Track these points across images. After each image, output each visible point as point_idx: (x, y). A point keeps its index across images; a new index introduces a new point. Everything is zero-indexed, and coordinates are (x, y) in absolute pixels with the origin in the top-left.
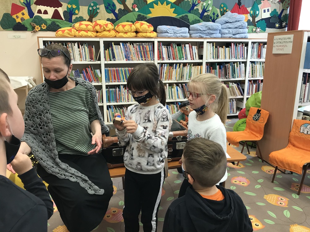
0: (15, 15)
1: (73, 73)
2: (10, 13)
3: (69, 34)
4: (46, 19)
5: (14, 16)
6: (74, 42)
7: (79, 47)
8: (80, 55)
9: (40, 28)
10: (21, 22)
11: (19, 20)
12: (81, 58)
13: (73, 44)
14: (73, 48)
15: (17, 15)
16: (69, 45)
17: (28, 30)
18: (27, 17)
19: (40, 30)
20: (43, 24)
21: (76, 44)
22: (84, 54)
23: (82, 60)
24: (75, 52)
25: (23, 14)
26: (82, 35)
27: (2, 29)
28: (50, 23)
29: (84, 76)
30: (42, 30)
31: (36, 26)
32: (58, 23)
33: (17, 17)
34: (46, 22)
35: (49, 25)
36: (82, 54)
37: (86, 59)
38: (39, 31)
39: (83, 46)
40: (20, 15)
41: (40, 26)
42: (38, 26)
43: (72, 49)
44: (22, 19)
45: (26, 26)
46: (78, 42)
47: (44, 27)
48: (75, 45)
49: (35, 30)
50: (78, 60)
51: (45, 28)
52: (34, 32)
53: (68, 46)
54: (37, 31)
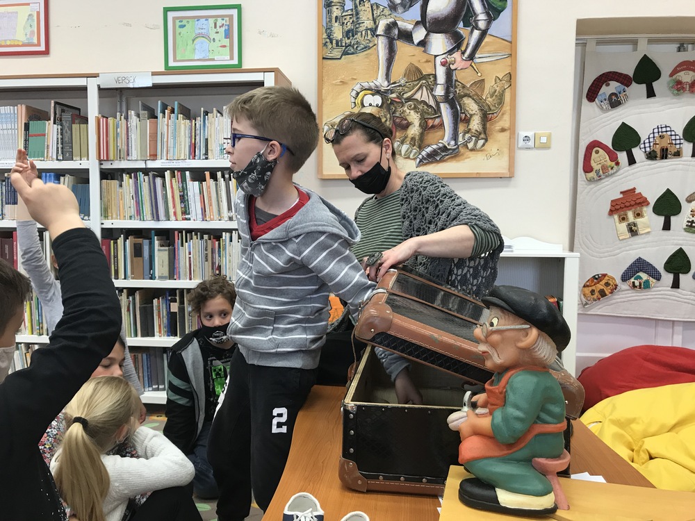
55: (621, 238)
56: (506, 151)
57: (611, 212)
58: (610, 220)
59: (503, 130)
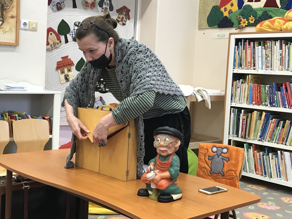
0: (224, 7)
1: (267, 88)
2: (219, 4)
3: (270, 27)
4: (257, 9)
5: (222, 9)
6: (275, 39)
7: (281, 48)
8: (281, 60)
9: (247, 22)
10: (228, 16)
11: (226, 14)
12: (282, 66)
13: (273, 42)
14: (272, 49)
15: (226, 6)
16: (268, 44)
17: (234, 26)
18: (235, 8)
19: (246, 24)
20: (252, 16)
21: (278, 43)
22: (287, 59)
23: (283, 69)
24: (274, 56)
25: (232, 5)
26: (287, 27)
27: (208, 27)
28: (261, 14)
29: (281, 95)
30: (250, 25)
31: (243, 19)
32: (270, 14)
33: (225, 10)
34: (256, 13)
35: (260, 18)
36: (284, 58)
37: (288, 67)
38: (246, 26)
39: (287, 46)
40: (228, 6)
41: (248, 20)
42: (245, 20)
43: (271, 51)
44: (230, 12)
45: (232, 21)
46: (281, 39)
47: (252, 20)
48: (275, 45)
49: (240, 25)
50: (276, 69)
51: (253, 22)
52: (239, 28)
53: (266, 46)
54: (243, 27)
55: (62, 83)
56: (14, 30)
57: (57, 68)
58: (57, 73)
59: (12, 17)
